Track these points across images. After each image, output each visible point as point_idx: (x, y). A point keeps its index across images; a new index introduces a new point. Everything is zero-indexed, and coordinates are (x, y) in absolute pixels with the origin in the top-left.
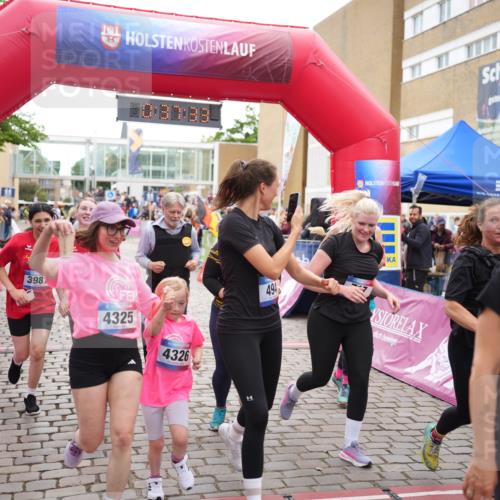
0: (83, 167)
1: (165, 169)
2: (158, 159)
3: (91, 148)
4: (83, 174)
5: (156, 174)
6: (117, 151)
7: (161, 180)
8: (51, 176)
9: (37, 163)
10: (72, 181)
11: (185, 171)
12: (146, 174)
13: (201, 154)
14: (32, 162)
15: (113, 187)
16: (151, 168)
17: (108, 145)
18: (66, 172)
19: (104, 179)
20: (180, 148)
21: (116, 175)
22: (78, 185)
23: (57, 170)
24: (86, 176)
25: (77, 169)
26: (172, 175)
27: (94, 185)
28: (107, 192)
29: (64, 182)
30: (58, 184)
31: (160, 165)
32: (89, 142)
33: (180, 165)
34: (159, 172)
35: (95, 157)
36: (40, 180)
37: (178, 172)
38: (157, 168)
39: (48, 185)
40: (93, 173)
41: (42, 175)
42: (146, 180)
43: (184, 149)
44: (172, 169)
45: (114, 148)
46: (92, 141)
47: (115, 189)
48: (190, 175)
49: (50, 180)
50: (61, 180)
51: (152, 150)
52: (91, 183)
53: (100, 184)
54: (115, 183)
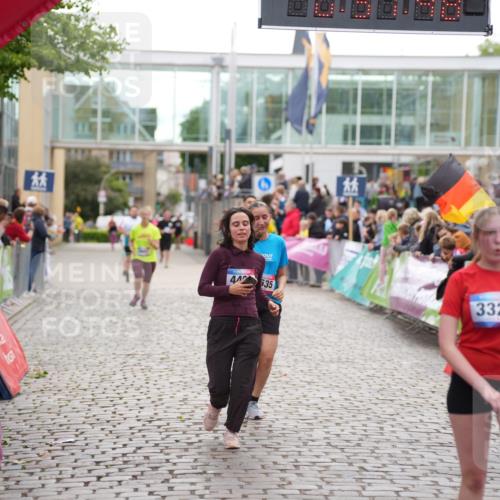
0: (206, 121)
1: (391, 121)
2: (375, 99)
3: (225, 77)
4: (206, 140)
5: (371, 134)
6: (284, 82)
7: (383, 149)
8: (137, 143)
9: (106, 114)
10: (183, 155)
11: (439, 126)
12: (348, 135)
13: (477, 83)
14: (95, 112)
15: (274, 165)
16: (359, 120)
17: (263, 70)
18: (169, 132)
19: (253, 147)
20: (426, 72)
21: (279, 139)
22: (196, 162)
23: (151, 129)
24: (212, 143)
25: (193, 126)
26: (407, 136)
27: (230, 162)
28: (257, 179)
29: (166, 156)
30: (151, 161)
31: (380, 113)
32: (218, 64)
33: (427, 112)
34: (379, 128)
35: (232, 99)
36: (111, 152)
37: (423, 128)
38: (374, 120)
39: (128, 163)
40: (226, 135)
41: (117, 141)
42: (349, 148)
43: (435, 72)
44: (408, 121)
45: (276, 78)
46: (227, 62)
47: (277, 171)
48: (450, 134)
49: (133, 152)
50: (160, 153)
51: (360, 78)
52: (222, 156)
53: (243, 160)
54: (278, 156)
